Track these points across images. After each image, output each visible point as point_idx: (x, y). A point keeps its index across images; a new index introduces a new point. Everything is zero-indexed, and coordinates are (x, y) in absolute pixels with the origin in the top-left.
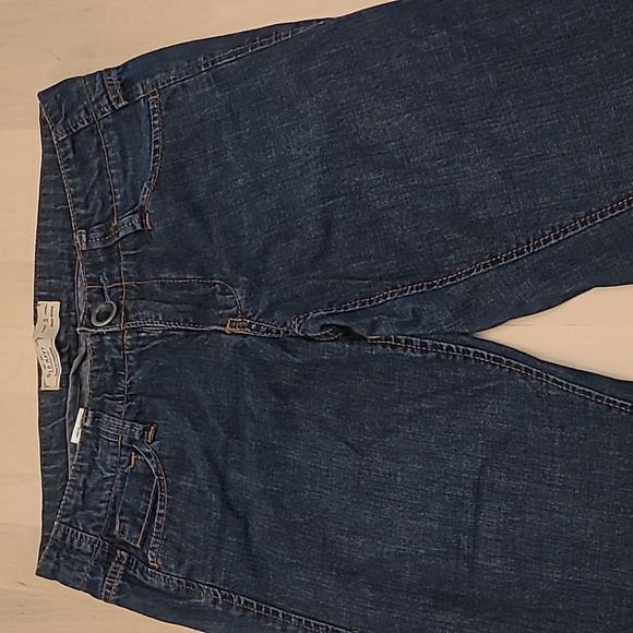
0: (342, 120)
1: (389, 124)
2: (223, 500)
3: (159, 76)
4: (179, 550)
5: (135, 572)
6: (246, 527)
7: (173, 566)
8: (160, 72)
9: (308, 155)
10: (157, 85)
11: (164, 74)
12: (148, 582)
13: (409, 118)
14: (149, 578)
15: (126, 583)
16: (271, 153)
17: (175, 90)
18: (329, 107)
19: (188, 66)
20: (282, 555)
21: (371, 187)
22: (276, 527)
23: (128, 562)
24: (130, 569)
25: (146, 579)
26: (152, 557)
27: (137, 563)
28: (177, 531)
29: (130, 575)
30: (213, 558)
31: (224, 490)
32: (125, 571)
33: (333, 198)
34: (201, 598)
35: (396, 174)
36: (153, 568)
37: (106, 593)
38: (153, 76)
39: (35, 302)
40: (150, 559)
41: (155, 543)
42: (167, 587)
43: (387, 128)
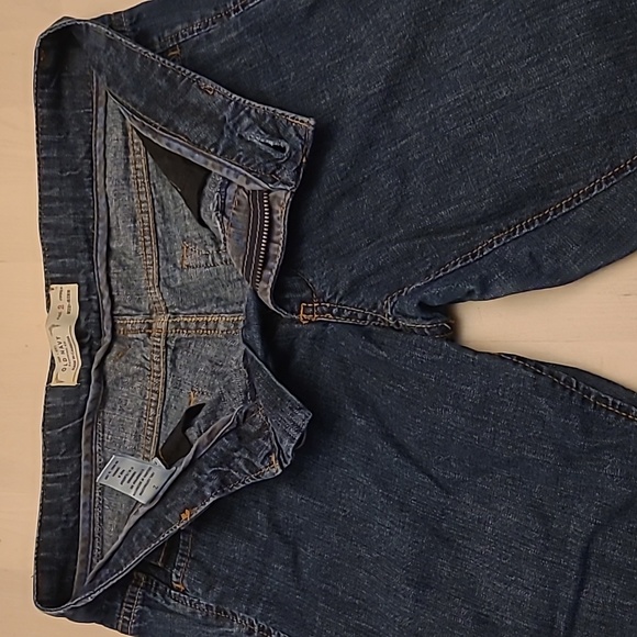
0: (404, 36)
1: (464, 30)
2: (269, 520)
3: (180, 27)
4: (209, 573)
5: (155, 595)
6: (296, 555)
7: (200, 591)
8: (182, 23)
9: (369, 89)
10: (177, 39)
11: (186, 25)
12: (171, 607)
13: (488, 18)
14: (172, 602)
15: (145, 608)
16: (324, 97)
17: (198, 41)
18: (389, 26)
20: (343, 592)
21: (449, 113)
22: (339, 559)
23: (146, 584)
24: (150, 592)
25: (169, 604)
26: (177, 577)
27: (157, 585)
28: (207, 552)
29: (150, 599)
30: (253, 585)
31: (271, 508)
32: (144, 594)
33: (406, 136)
34: (232, 626)
35: (477, 90)
36: (178, 590)
38: (173, 27)
39: (47, 286)
40: (174, 579)
41: (181, 561)
42: (194, 613)
43: (462, 36)
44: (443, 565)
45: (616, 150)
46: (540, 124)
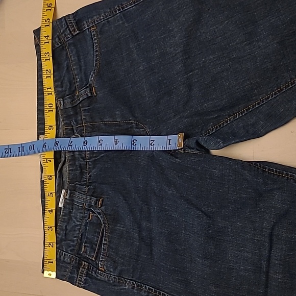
0: (192, 29)
1: (217, 27)
2: (139, 236)
3: (95, 17)
4: (115, 262)
5: (92, 273)
6: (152, 251)
7: (112, 270)
8: (96, 15)
9: (177, 50)
10: (94, 22)
11: (98, 16)
12: (99, 278)
13: (227, 23)
15: (88, 278)
16: (156, 51)
17: (104, 24)
18: (185, 24)
19: (110, 11)
20: (170, 266)
21: (211, 63)
22: (167, 251)
23: (88, 268)
24: (90, 271)
25: (98, 276)
26: (101, 265)
27: (93, 268)
28: (114, 252)
29: (90, 274)
30: (134, 265)
31: (140, 231)
32: (87, 272)
33: (191, 71)
34: (125, 286)
35: (223, 54)
36: (101, 271)
37: (79, 283)
38: (92, 18)
39: (38, 136)
40: (100, 266)
41: (102, 258)
42: (109, 280)
43: (216, 30)
44: (211, 248)
45: (279, 81)
46: (248, 69)
